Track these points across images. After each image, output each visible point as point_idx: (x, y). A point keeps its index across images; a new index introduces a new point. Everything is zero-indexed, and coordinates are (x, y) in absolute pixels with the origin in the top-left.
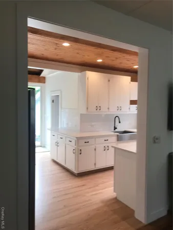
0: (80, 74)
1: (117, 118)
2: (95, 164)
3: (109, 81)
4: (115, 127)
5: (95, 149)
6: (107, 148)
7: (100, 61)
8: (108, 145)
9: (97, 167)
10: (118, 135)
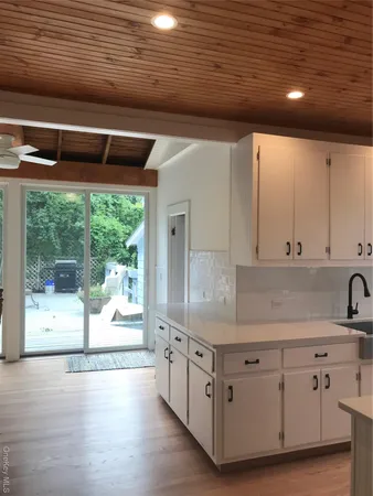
0: (234, 145)
1: (358, 280)
2: (282, 436)
3: (329, 162)
4: (350, 307)
5: (282, 386)
6: (323, 382)
7: (295, 95)
8: (326, 370)
9: (287, 444)
10: (361, 339)
